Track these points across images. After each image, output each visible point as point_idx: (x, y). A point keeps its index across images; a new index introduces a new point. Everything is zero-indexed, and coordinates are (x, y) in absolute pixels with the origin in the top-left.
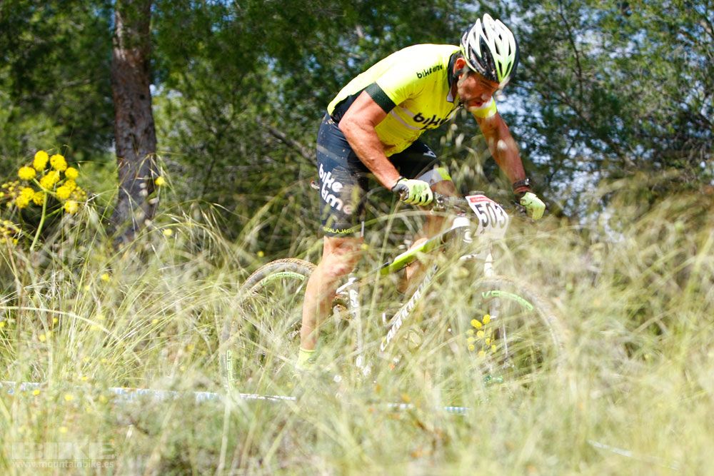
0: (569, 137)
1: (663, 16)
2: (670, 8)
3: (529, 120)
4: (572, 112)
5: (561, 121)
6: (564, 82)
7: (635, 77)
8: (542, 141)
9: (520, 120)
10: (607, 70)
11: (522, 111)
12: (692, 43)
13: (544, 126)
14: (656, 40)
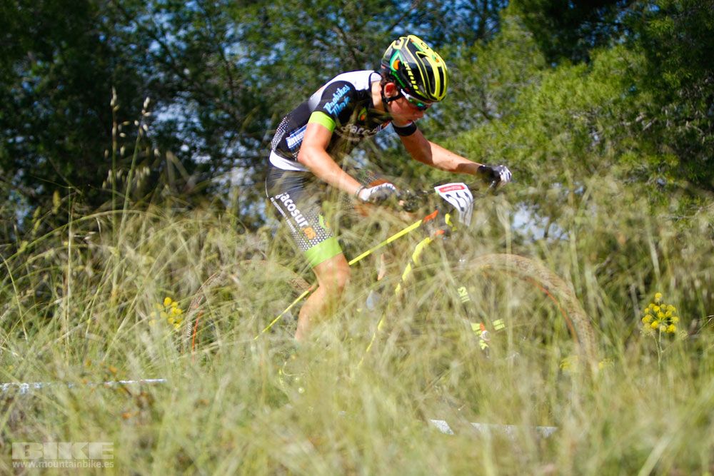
0: (226, 138)
1: (299, 25)
2: (305, 19)
3: (189, 125)
4: (226, 116)
5: (217, 125)
6: (216, 89)
7: (279, 81)
8: (201, 143)
9: (180, 127)
10: (254, 76)
11: (181, 118)
12: (327, 47)
13: (202, 129)
14: (296, 47)
